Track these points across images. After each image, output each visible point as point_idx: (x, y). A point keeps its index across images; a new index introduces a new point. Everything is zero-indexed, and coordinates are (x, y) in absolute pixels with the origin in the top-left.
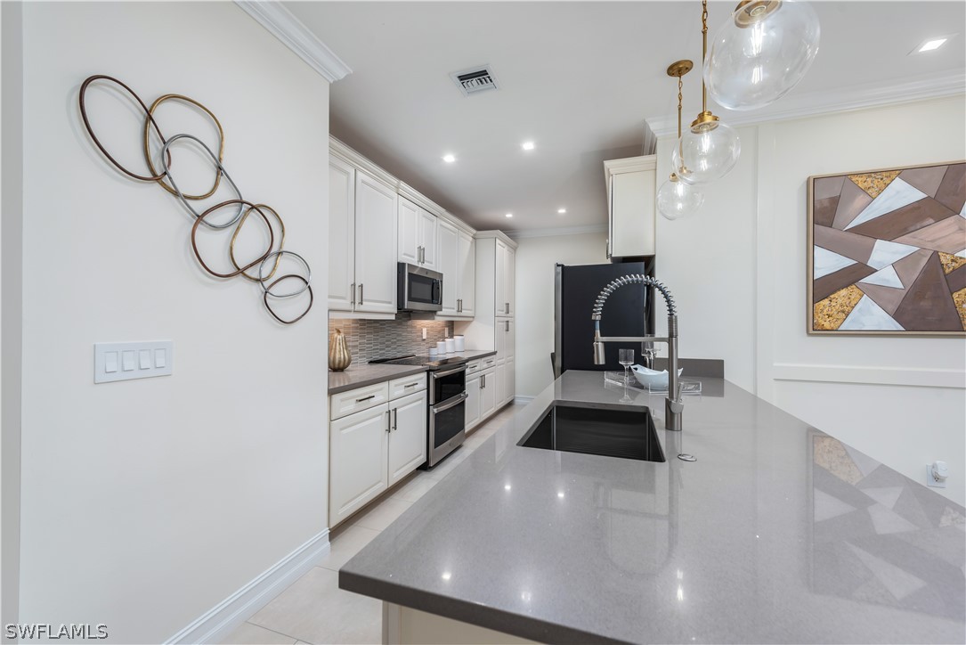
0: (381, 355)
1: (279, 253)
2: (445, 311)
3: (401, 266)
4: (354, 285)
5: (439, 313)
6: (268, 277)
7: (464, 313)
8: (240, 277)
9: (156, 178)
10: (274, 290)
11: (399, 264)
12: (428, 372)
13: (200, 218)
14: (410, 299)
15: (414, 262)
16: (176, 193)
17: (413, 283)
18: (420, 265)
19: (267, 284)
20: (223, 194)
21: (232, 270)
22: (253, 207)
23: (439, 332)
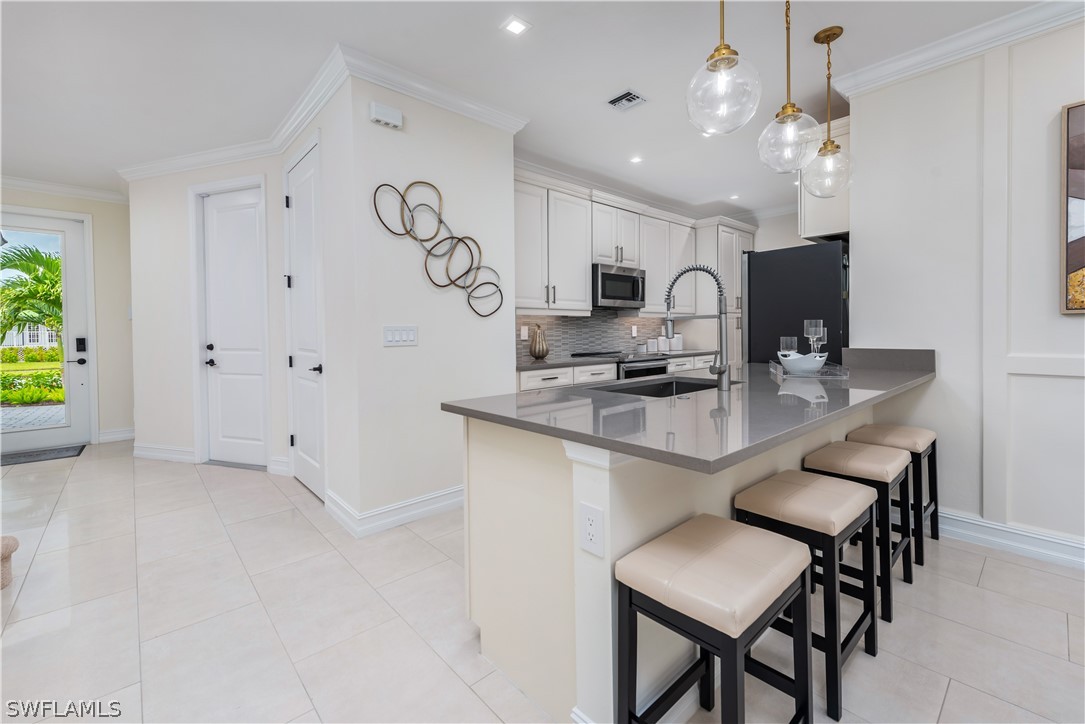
0: (584, 349)
1: (478, 268)
2: (648, 308)
3: (595, 267)
4: (547, 287)
5: (642, 310)
6: (470, 286)
7: (678, 309)
8: (452, 286)
9: (408, 233)
10: (476, 294)
11: (593, 265)
12: (618, 363)
13: (429, 252)
14: (604, 297)
15: (611, 261)
16: (415, 239)
17: (607, 282)
18: (619, 265)
19: (469, 290)
20: (443, 234)
21: (448, 282)
22: (460, 240)
23: (654, 330)
